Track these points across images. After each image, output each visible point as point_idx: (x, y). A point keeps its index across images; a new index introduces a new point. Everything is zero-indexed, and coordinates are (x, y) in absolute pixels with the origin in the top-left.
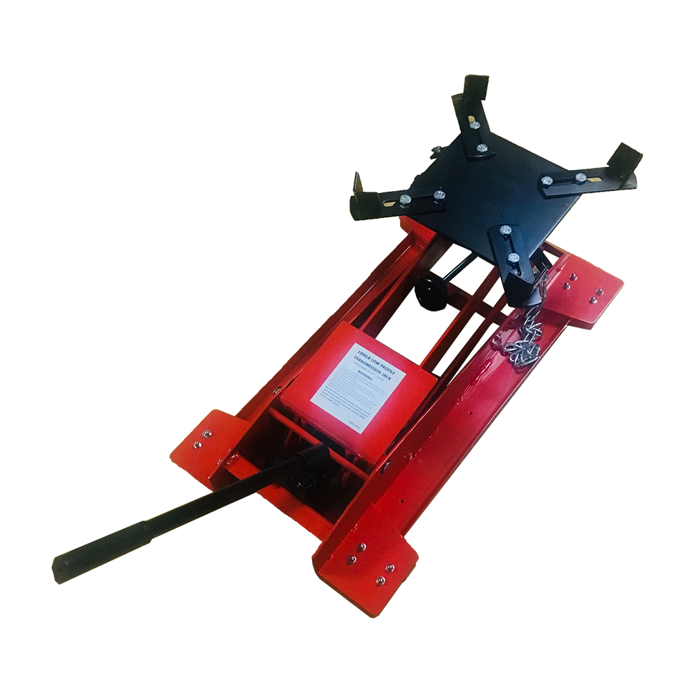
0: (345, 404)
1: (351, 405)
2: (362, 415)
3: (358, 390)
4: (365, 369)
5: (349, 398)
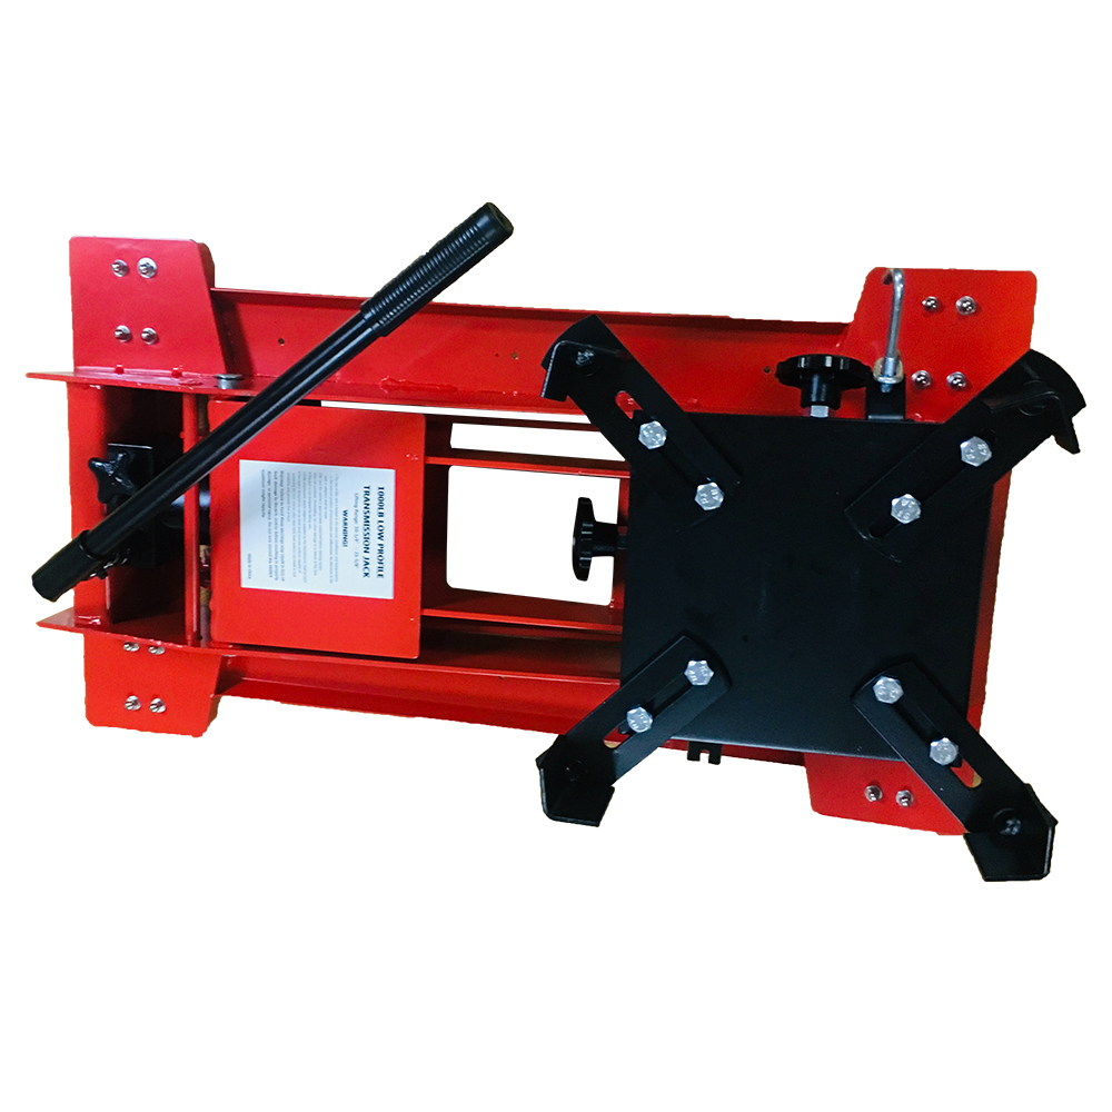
0: (273, 526)
1: (279, 538)
2: (274, 569)
3: (310, 532)
4: (356, 520)
5: (288, 527)
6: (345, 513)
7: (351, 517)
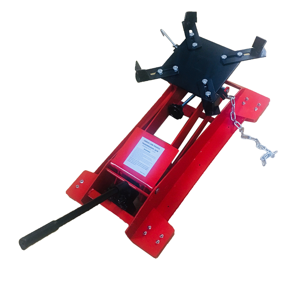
0: (138, 164)
1: (141, 164)
2: (146, 169)
3: (144, 158)
4: (147, 148)
5: (140, 161)
6: (144, 149)
7: (146, 149)
